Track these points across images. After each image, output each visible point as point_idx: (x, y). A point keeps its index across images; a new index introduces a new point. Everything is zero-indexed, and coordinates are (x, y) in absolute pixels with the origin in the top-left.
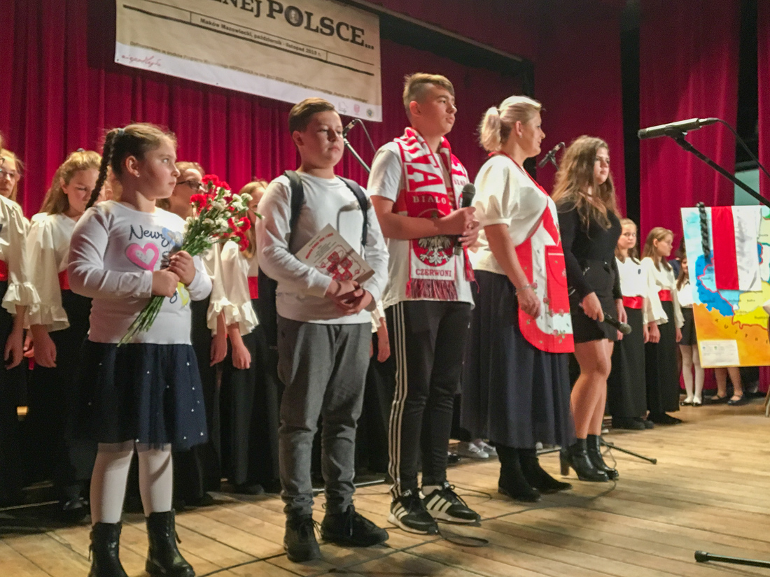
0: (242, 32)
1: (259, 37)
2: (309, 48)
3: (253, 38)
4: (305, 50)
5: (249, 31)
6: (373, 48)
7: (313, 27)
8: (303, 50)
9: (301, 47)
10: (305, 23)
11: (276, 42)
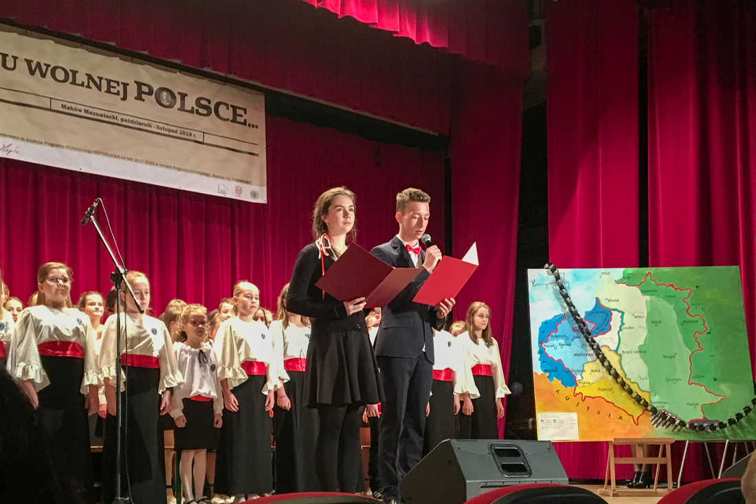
0: (107, 117)
1: (126, 121)
2: (183, 130)
3: (120, 122)
4: (179, 132)
5: (115, 115)
6: (257, 127)
7: (188, 107)
8: (176, 132)
9: (175, 129)
10: (178, 105)
11: (145, 125)
